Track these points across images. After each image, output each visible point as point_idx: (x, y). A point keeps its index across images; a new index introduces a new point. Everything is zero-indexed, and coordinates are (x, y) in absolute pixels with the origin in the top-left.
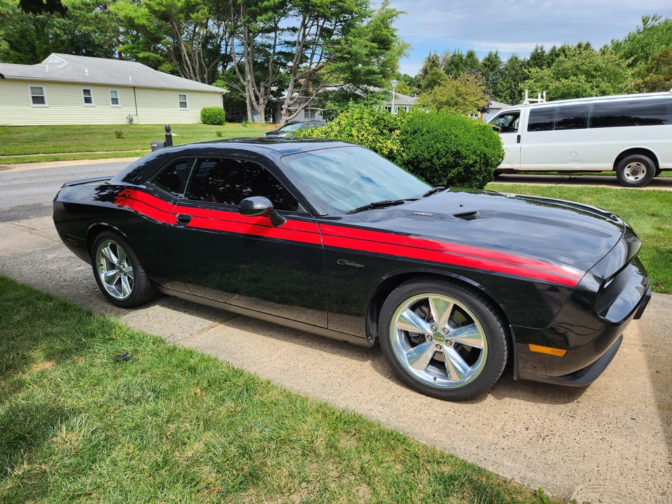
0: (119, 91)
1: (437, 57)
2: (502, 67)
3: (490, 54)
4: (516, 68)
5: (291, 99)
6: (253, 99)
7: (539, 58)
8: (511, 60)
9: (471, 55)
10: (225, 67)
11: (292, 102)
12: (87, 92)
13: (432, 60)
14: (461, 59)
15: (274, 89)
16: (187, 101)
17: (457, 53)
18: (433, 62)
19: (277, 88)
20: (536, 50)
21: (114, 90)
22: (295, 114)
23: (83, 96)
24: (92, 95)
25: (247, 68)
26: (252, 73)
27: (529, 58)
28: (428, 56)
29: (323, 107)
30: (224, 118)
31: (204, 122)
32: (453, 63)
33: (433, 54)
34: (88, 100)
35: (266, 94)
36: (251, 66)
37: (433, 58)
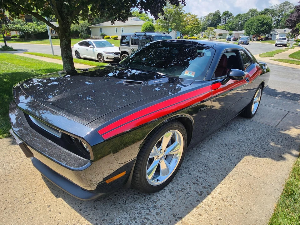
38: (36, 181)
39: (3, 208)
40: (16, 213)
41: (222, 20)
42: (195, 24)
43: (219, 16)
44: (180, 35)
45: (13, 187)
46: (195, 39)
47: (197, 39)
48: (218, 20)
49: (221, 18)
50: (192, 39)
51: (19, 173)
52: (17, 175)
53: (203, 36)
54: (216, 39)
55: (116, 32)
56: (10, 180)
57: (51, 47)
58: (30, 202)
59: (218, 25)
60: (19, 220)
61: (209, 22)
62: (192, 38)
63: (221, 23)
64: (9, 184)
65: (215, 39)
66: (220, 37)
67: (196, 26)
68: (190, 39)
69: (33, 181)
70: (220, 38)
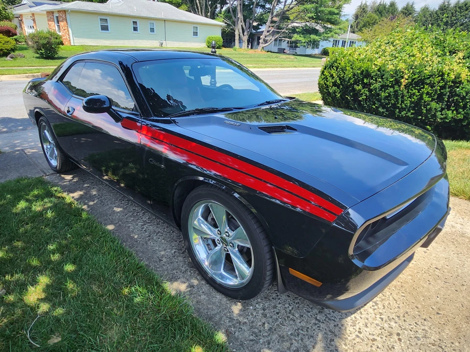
0: (155, 22)
1: (367, 6)
2: (415, 15)
3: (408, 5)
4: (426, 16)
5: (268, 32)
6: (241, 31)
7: (445, 9)
8: (424, 10)
9: (392, 5)
10: (222, 8)
11: (268, 33)
12: (135, 23)
13: (363, 8)
14: (385, 7)
15: (255, 24)
16: (198, 31)
17: (382, 3)
18: (364, 9)
19: (257, 23)
20: (444, 3)
21: (152, 22)
22: (270, 43)
23: (132, 26)
24: (138, 26)
25: (238, 8)
26: (242, 12)
27: (437, 9)
28: (360, 4)
29: (290, 38)
30: (221, 43)
31: (208, 47)
32: (378, 10)
33: (364, 3)
34: (135, 29)
35: (249, 28)
36: (242, 6)
37: (363, 6)
38: (410, 277)
39: (465, 287)
40: (456, 273)
45: (438, 297)
51: (414, 307)
52: (419, 306)
56: (433, 309)
58: (437, 268)
60: (458, 267)
64: (439, 305)
69: (411, 281)
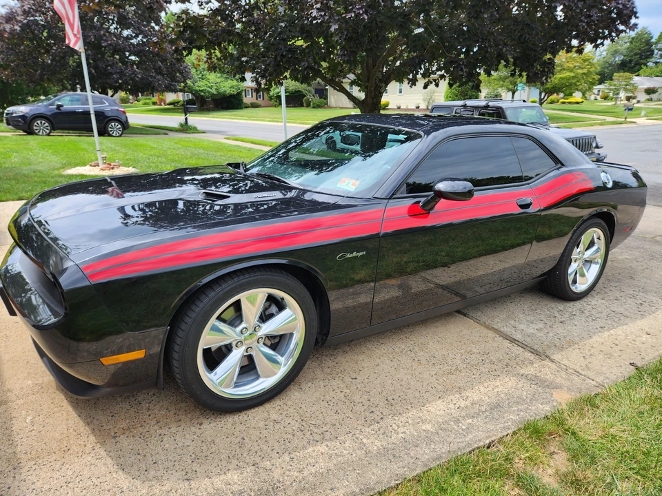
41: (656, 51)
42: (580, 68)
43: (648, 43)
44: (540, 96)
46: (577, 103)
47: (582, 102)
48: (644, 51)
49: (653, 47)
50: (570, 103)
53: (598, 94)
54: (638, 102)
55: (401, 92)
57: (284, 128)
59: (645, 65)
61: (618, 59)
62: (570, 100)
63: (654, 60)
65: (635, 101)
66: (648, 97)
67: (584, 74)
68: (564, 103)
70: (648, 100)
